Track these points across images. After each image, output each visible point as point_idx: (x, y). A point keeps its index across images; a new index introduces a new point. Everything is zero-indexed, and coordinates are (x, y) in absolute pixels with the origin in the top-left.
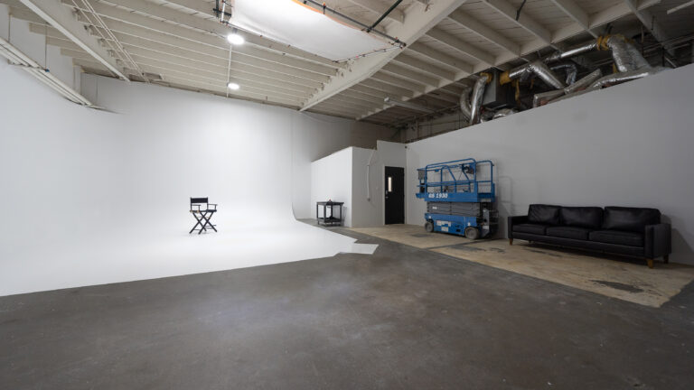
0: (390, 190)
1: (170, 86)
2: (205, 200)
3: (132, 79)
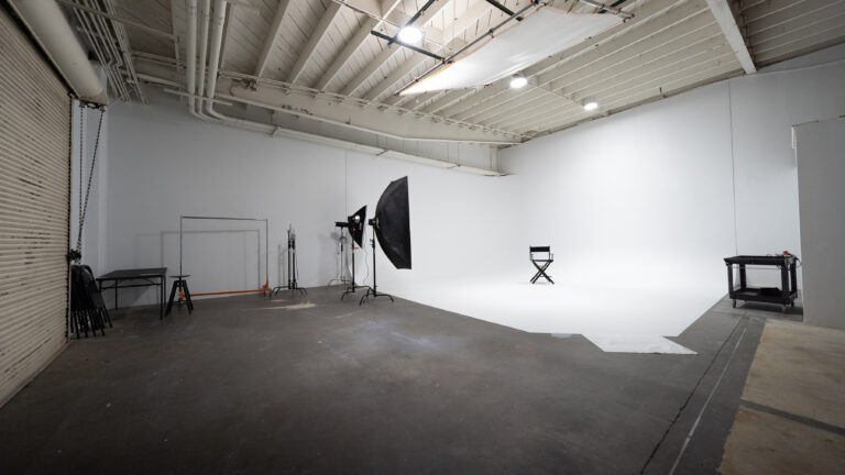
2: (546, 249)
3: (523, 141)
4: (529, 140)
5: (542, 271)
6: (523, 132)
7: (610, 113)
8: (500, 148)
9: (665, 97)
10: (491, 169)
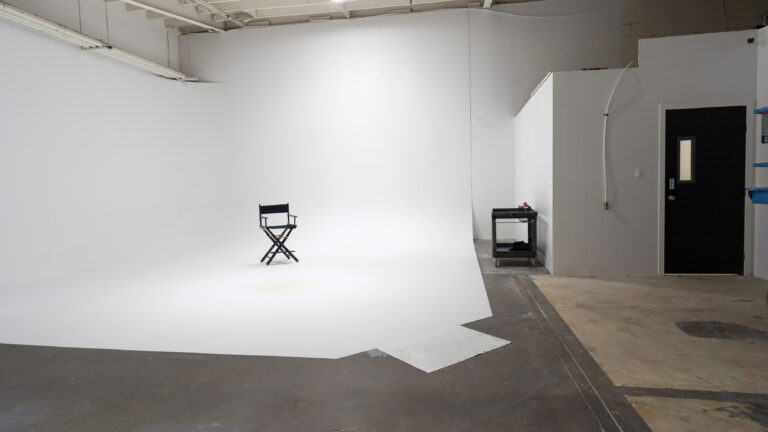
0: (686, 173)
1: (270, 24)
2: (284, 208)
3: (227, 27)
4: (239, 27)
5: (279, 244)
6: (229, 11)
7: (353, 15)
8: (186, 31)
9: (412, 11)
10: (169, 65)
